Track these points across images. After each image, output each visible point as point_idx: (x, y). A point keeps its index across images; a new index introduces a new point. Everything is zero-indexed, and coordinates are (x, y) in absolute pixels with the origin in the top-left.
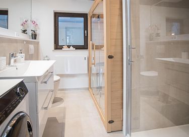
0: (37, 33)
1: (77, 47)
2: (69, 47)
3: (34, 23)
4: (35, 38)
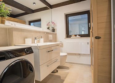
0: (55, 29)
1: (82, 36)
2: (76, 35)
3: (53, 23)
4: (54, 32)
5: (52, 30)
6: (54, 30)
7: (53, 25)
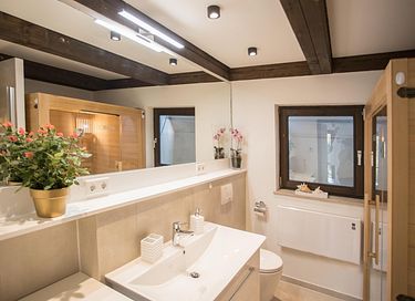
0: (242, 156)
2: (312, 187)
3: (235, 133)
5: (233, 159)
6: (239, 160)
7: (235, 141)
